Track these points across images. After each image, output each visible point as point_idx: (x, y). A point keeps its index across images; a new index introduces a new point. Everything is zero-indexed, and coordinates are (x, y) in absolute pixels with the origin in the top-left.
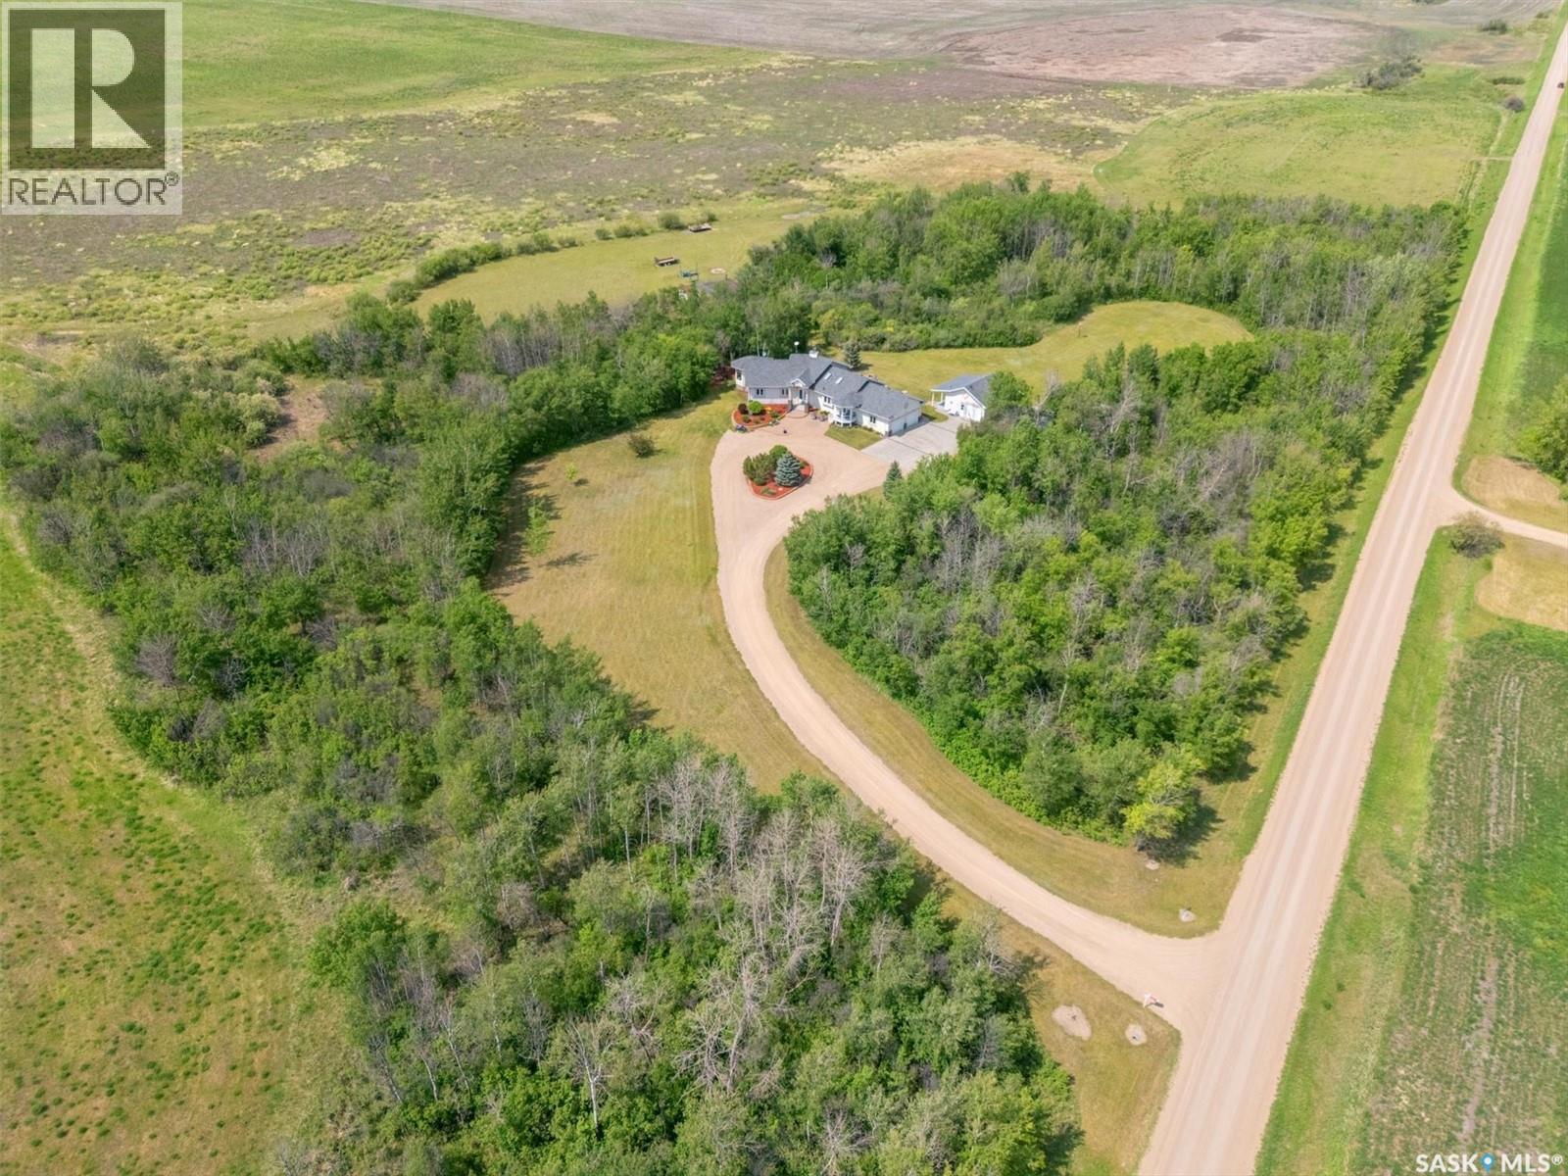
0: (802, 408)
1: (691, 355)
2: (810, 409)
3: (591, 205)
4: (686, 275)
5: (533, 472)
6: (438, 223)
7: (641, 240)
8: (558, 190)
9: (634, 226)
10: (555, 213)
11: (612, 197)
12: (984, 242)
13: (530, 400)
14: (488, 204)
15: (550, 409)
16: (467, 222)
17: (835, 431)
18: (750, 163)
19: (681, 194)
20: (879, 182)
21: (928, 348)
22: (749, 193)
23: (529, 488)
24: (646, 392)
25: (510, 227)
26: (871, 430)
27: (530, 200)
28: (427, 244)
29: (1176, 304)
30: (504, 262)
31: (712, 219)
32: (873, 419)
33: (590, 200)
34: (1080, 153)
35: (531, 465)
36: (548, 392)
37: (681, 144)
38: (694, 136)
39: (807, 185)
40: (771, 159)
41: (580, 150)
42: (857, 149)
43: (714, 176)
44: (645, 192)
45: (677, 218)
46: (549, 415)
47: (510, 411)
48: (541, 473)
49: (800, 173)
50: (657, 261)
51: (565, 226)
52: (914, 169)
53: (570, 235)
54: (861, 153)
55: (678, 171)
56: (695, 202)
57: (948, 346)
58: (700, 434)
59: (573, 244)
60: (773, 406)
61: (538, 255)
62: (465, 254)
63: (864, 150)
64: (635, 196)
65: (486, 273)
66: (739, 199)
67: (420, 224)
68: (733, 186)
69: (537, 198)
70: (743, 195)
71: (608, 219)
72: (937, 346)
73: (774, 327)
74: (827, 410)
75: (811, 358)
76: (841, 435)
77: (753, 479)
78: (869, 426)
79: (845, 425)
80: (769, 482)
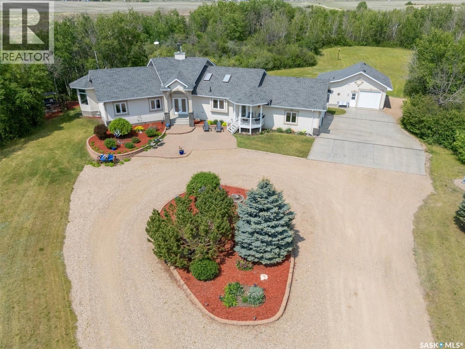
0: (183, 121)
2: (197, 123)
26: (289, 131)
32: (291, 118)
60: (145, 124)
74: (219, 118)
75: (179, 61)
76: (260, 144)
77: (186, 269)
78: (285, 128)
79: (255, 130)
80: (222, 262)
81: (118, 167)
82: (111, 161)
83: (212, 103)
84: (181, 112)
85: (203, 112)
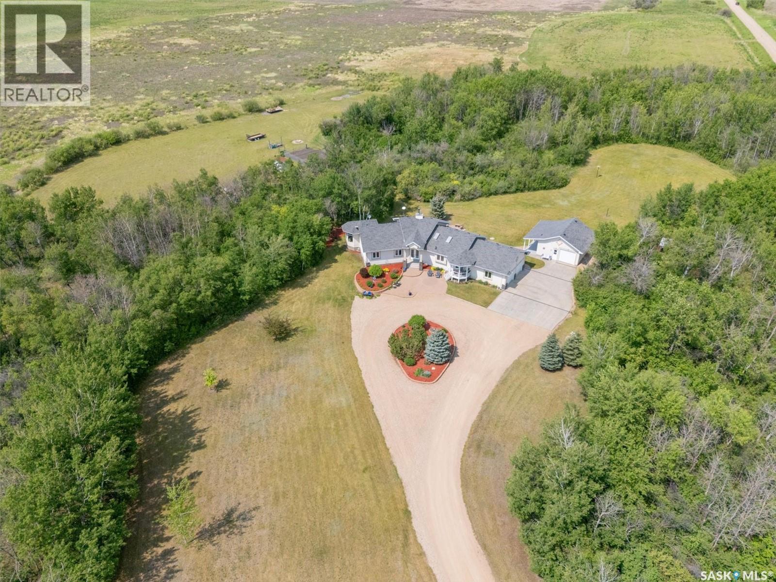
0: (416, 266)
1: (308, 227)
2: (424, 267)
3: (189, 98)
4: (274, 147)
5: (167, 376)
6: (69, 117)
7: (232, 121)
8: (163, 89)
9: (224, 111)
10: (162, 106)
11: (203, 92)
12: (499, 109)
13: (157, 299)
14: (109, 101)
15: (179, 304)
16: (92, 116)
17: (453, 288)
18: (296, 65)
19: (253, 87)
20: (388, 73)
21: (491, 194)
22: (302, 84)
23: (165, 402)
24: (273, 269)
25: (128, 117)
26: (486, 284)
27: (142, 96)
28: (58, 135)
29: (643, 144)
30: (124, 146)
31: (282, 103)
32: (488, 274)
33: (188, 95)
34: (505, 49)
35: (164, 367)
36: (177, 284)
37: (245, 56)
38: (253, 50)
39: (341, 77)
40: (309, 62)
41: (175, 61)
42: (363, 53)
43: (273, 74)
44: (227, 87)
45: (256, 104)
46: (179, 313)
47: (135, 317)
48: (175, 376)
49: (332, 69)
50: (249, 137)
51: (171, 115)
52: (406, 64)
53: (176, 121)
54: (367, 56)
55: (248, 72)
56: (264, 92)
57: (505, 193)
58: (331, 303)
59: (179, 128)
60: (390, 266)
61: (152, 139)
62: (89, 142)
63: (368, 54)
64: (220, 90)
65: (109, 156)
66: (296, 89)
67: (52, 120)
68: (289, 81)
69: (147, 95)
70: (298, 85)
71: (204, 108)
72: (496, 193)
73: (374, 192)
74: (440, 266)
75: (418, 220)
76: (462, 292)
77: (403, 360)
78: (484, 280)
79: (461, 280)
80: (418, 360)
81: (374, 300)
82: (370, 296)
83: (436, 256)
84: (415, 258)
85: (430, 260)
